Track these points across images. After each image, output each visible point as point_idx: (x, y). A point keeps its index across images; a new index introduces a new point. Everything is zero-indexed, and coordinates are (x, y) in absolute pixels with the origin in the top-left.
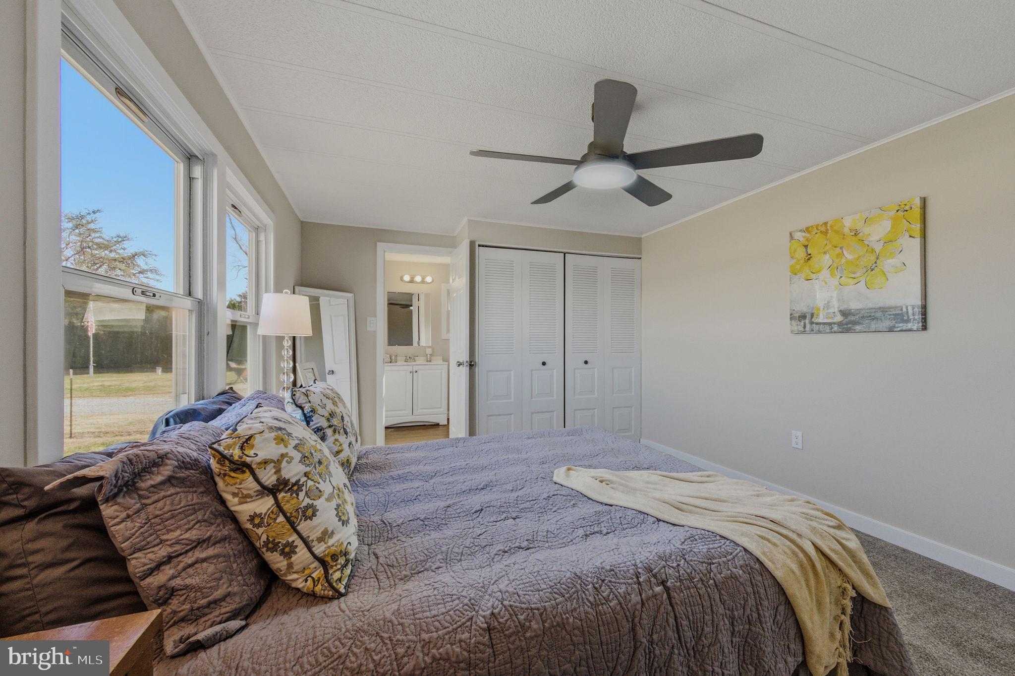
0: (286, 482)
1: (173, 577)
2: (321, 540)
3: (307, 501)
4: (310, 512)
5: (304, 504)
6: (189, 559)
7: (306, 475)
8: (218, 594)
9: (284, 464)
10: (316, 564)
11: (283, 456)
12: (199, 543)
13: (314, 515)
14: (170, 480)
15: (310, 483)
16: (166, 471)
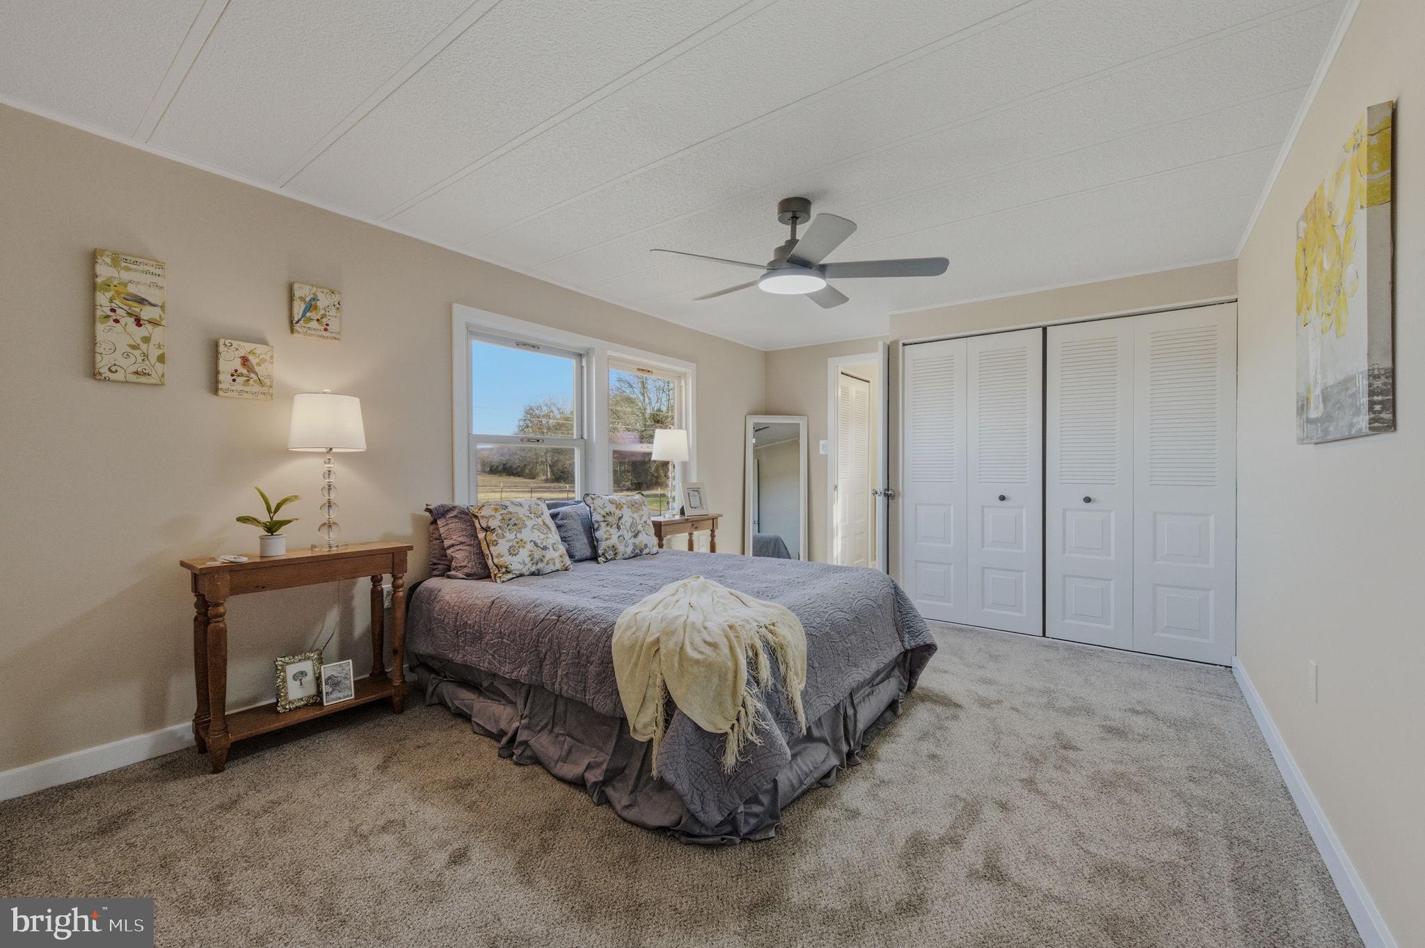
0: (489, 528)
1: (453, 552)
2: (497, 557)
3: (495, 538)
4: (495, 543)
5: (494, 539)
6: (457, 548)
7: (500, 527)
8: (463, 564)
9: (491, 520)
10: (495, 567)
11: (491, 516)
12: (462, 543)
13: (497, 544)
14: (455, 517)
15: (500, 531)
16: (454, 513)
